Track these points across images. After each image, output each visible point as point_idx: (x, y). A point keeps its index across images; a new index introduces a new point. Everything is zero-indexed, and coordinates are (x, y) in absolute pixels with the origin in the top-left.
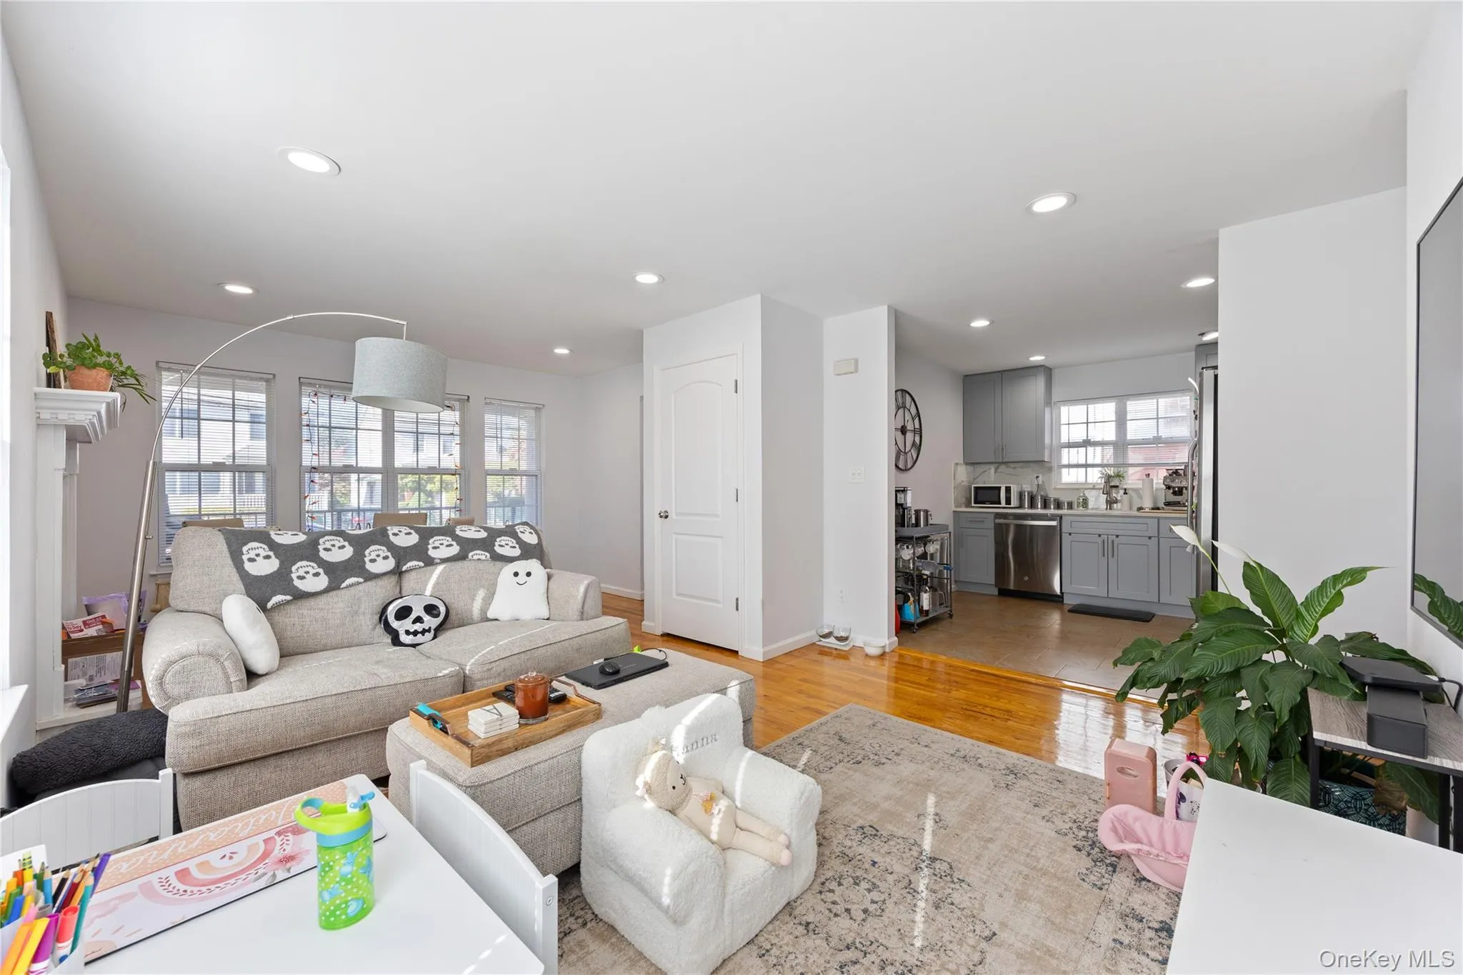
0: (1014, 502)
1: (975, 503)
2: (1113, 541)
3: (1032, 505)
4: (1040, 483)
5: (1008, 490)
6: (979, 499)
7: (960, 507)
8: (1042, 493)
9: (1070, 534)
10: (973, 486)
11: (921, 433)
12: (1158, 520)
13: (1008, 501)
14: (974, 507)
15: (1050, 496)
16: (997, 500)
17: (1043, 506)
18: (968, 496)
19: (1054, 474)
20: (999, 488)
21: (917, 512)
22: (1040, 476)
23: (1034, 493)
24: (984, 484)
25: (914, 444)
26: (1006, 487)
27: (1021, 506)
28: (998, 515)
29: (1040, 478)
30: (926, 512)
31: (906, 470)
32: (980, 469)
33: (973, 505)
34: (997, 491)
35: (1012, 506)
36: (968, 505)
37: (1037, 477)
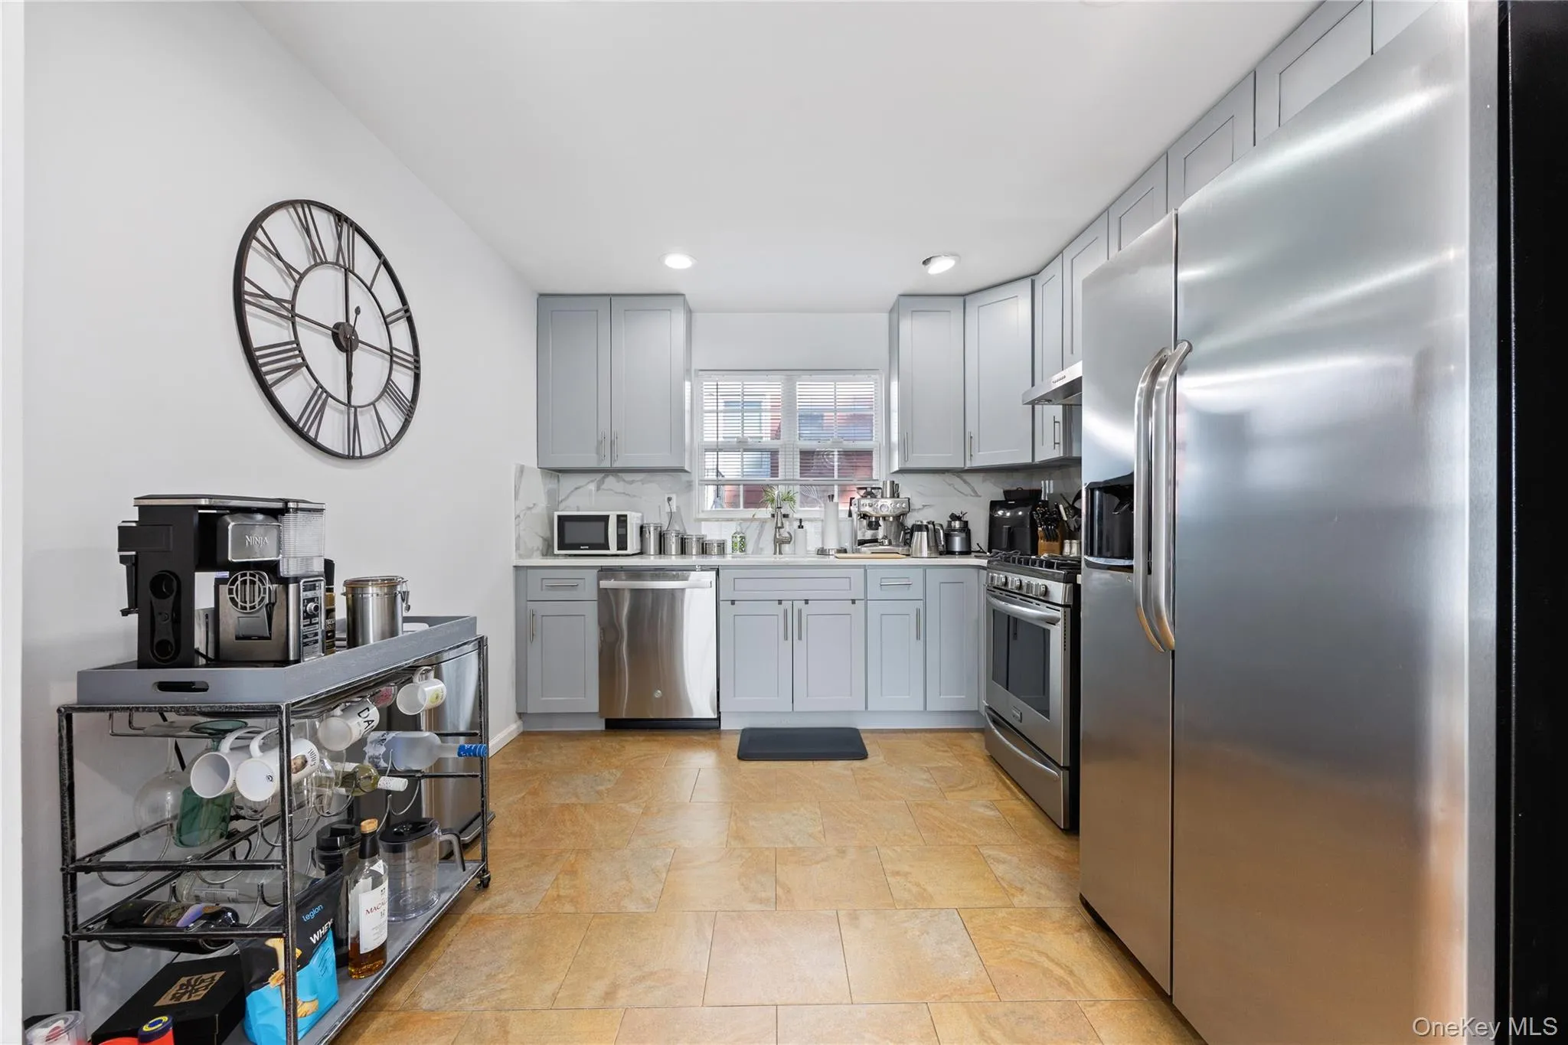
0: (633, 544)
1: (559, 548)
2: (800, 611)
3: (662, 550)
4: (674, 510)
5: (622, 521)
6: (568, 541)
7: (529, 556)
8: (677, 528)
9: (733, 602)
10: (556, 514)
11: (418, 368)
12: (866, 571)
13: (622, 544)
14: (558, 555)
15: (689, 532)
16: (602, 541)
17: (680, 552)
18: (548, 534)
19: (695, 492)
20: (606, 519)
21: (355, 589)
22: (674, 497)
23: (665, 528)
24: (578, 510)
25: (389, 388)
26: (619, 516)
27: (642, 553)
28: (605, 572)
29: (674, 503)
30: (391, 587)
31: (350, 457)
32: (568, 483)
33: (556, 551)
34: (602, 524)
35: (629, 551)
36: (548, 552)
37: (669, 499)
